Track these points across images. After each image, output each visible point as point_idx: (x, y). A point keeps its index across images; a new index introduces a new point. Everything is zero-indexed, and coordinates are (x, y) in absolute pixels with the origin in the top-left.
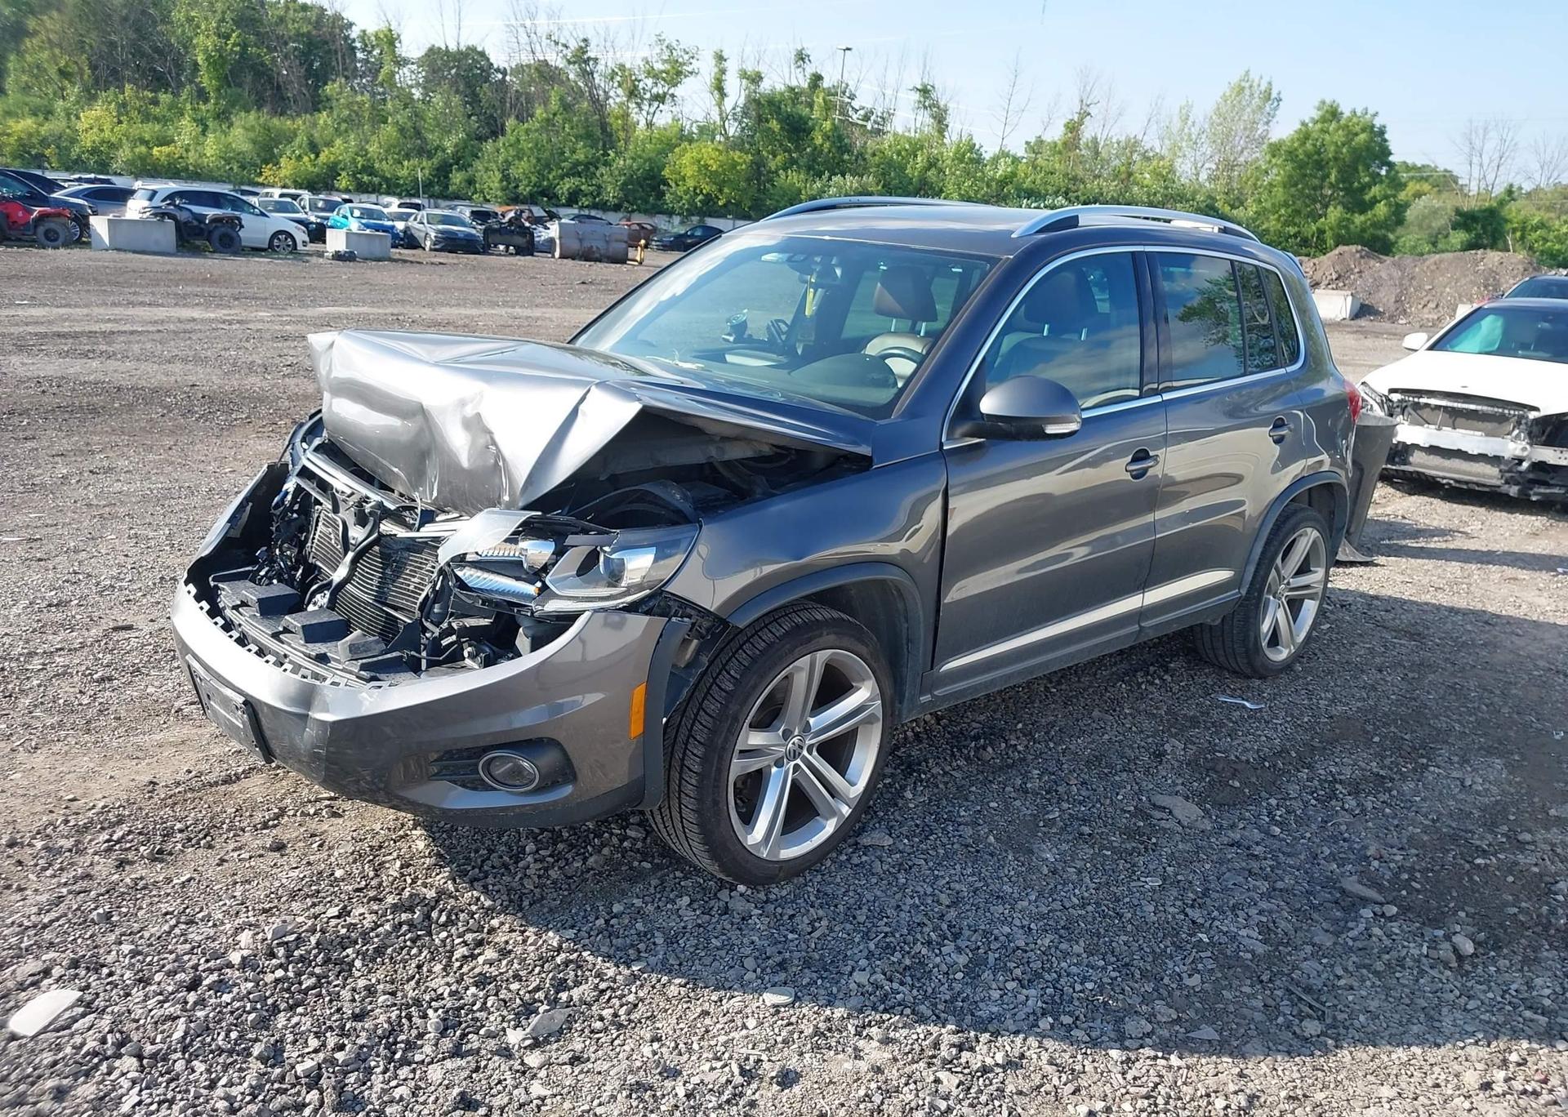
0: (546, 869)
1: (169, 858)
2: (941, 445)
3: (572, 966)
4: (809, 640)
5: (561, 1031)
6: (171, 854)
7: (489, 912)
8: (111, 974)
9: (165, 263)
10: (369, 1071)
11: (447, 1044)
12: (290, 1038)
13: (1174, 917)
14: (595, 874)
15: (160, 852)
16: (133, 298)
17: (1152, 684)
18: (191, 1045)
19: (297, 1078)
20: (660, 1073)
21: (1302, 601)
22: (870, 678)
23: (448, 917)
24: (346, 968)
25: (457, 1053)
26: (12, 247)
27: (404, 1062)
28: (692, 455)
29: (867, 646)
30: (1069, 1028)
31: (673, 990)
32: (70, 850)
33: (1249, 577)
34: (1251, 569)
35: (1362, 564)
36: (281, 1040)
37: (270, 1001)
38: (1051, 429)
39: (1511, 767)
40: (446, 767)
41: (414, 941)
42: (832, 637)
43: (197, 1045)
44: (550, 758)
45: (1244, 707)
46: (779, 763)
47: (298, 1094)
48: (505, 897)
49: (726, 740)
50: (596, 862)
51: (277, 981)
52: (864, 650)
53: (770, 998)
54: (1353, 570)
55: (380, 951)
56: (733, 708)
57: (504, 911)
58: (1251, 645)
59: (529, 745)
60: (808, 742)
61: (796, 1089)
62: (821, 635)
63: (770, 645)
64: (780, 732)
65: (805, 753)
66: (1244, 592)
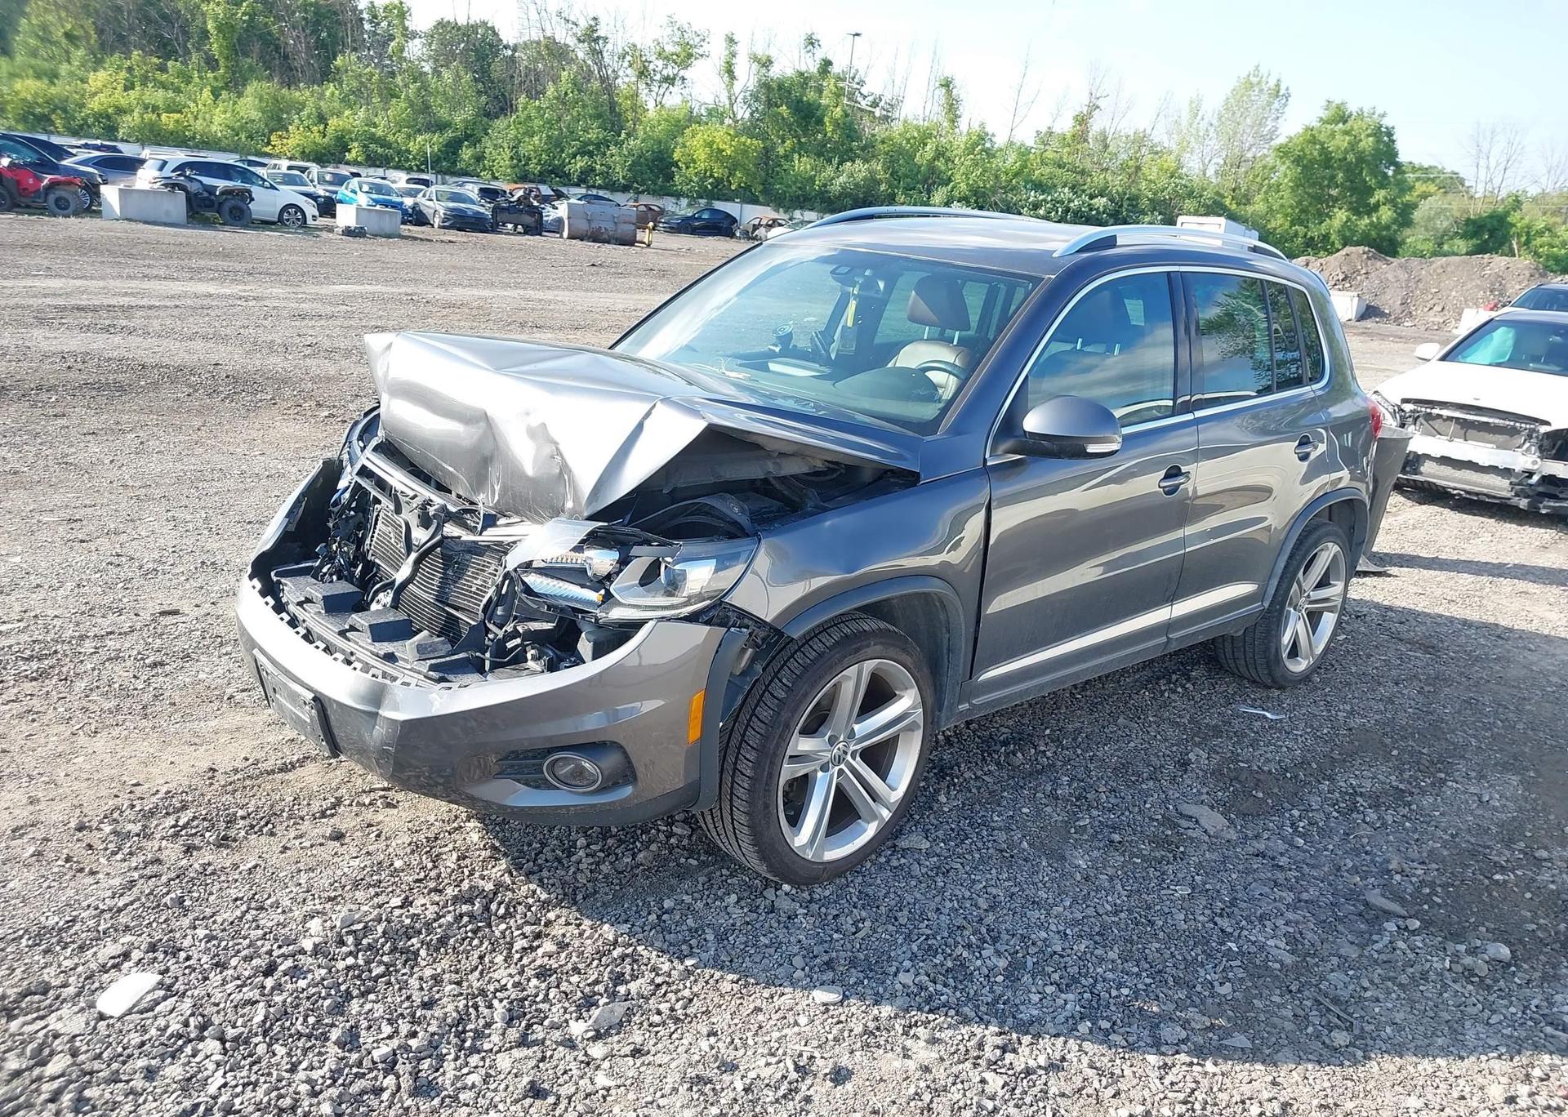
0: (598, 864)
1: (234, 845)
2: (985, 461)
3: (628, 960)
4: (857, 650)
5: (621, 1024)
6: (235, 840)
7: (545, 905)
8: (188, 958)
9: (176, 235)
10: (441, 1058)
11: (513, 1034)
12: (364, 1024)
13: (1203, 926)
14: (644, 870)
15: (226, 838)
16: (147, 271)
17: (1175, 692)
18: (271, 1028)
19: (374, 1063)
20: (718, 1068)
21: (1321, 614)
22: (913, 687)
23: (507, 909)
24: (412, 957)
25: (523, 1042)
26: (22, 214)
27: (475, 1050)
28: (751, 471)
29: (911, 656)
30: (1107, 1033)
31: (726, 986)
32: (138, 835)
33: (1271, 591)
34: (1275, 582)
36: (356, 1026)
37: (343, 988)
38: (1092, 449)
39: (1527, 784)
40: (512, 766)
41: (475, 932)
42: (879, 647)
43: (276, 1029)
44: (612, 761)
45: (1265, 717)
46: (824, 768)
47: (376, 1078)
48: (560, 891)
49: (778, 746)
50: (645, 858)
51: (348, 968)
52: (908, 660)
53: (821, 996)
55: (443, 941)
56: (785, 715)
57: (559, 904)
58: (1272, 657)
59: (593, 747)
60: (852, 748)
61: (849, 1086)
62: (868, 646)
63: (821, 655)
64: (827, 738)
65: (849, 758)
66: (1266, 605)
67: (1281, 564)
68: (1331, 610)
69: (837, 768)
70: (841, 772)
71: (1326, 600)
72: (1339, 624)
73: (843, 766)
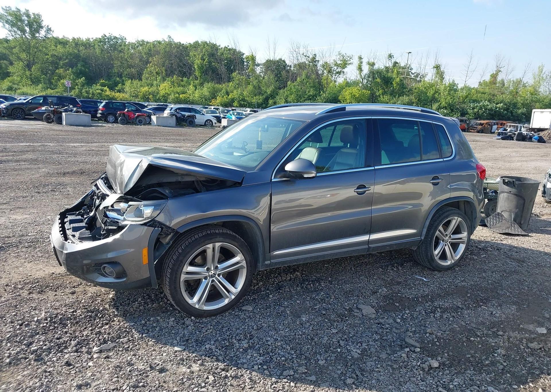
0: (140, 306)
1: (43, 293)
2: (271, 179)
3: (126, 333)
4: (211, 239)
5: (109, 350)
6: (44, 292)
7: (115, 316)
8: (5, 320)
9: (170, 129)
10: (50, 353)
11: (74, 348)
12: (36, 341)
14: (153, 310)
15: (42, 291)
17: (392, 269)
18: (10, 339)
19: (31, 351)
20: (127, 364)
22: (240, 253)
23: (102, 316)
24: (65, 326)
25: (76, 351)
26: (128, 125)
27: (61, 351)
29: (237, 242)
30: (265, 369)
31: (150, 343)
32: (20, 288)
33: (424, 233)
34: (425, 230)
35: (523, 235)
36: (34, 342)
37: (38, 331)
38: (306, 176)
40: (96, 269)
41: (88, 321)
42: (221, 239)
43: (12, 339)
44: (118, 269)
45: (423, 280)
46: (206, 278)
47: (28, 355)
48: (122, 312)
49: (178, 268)
50: (155, 306)
51: (44, 326)
52: (236, 244)
53: (176, 349)
54: (516, 238)
55: (77, 323)
56: (181, 258)
57: (120, 316)
59: (113, 263)
60: (217, 273)
61: (163, 374)
62: (217, 238)
64: (206, 268)
65: (217, 276)
66: (423, 238)
67: (428, 223)
68: (463, 243)
69: (211, 279)
70: (213, 281)
71: (461, 239)
72: (467, 249)
73: (214, 279)
